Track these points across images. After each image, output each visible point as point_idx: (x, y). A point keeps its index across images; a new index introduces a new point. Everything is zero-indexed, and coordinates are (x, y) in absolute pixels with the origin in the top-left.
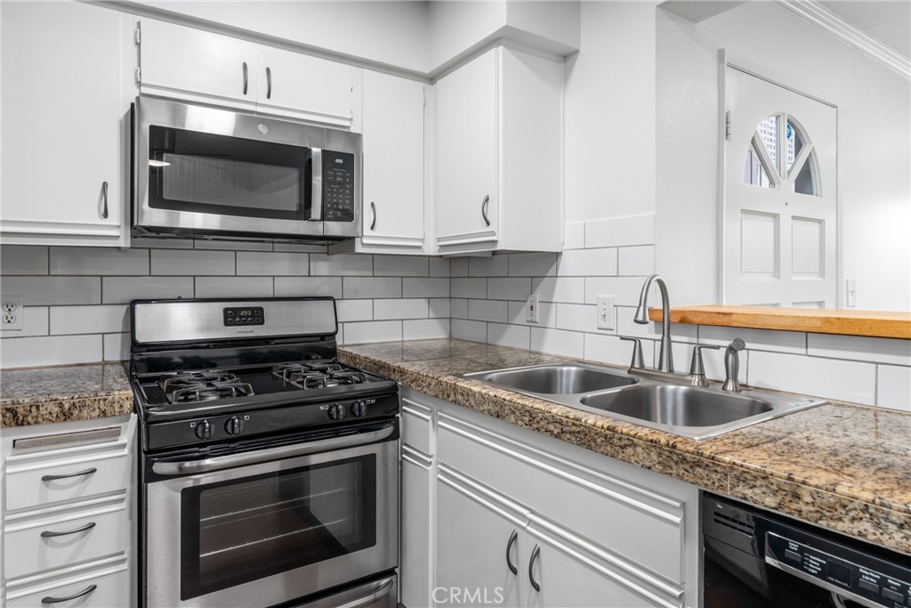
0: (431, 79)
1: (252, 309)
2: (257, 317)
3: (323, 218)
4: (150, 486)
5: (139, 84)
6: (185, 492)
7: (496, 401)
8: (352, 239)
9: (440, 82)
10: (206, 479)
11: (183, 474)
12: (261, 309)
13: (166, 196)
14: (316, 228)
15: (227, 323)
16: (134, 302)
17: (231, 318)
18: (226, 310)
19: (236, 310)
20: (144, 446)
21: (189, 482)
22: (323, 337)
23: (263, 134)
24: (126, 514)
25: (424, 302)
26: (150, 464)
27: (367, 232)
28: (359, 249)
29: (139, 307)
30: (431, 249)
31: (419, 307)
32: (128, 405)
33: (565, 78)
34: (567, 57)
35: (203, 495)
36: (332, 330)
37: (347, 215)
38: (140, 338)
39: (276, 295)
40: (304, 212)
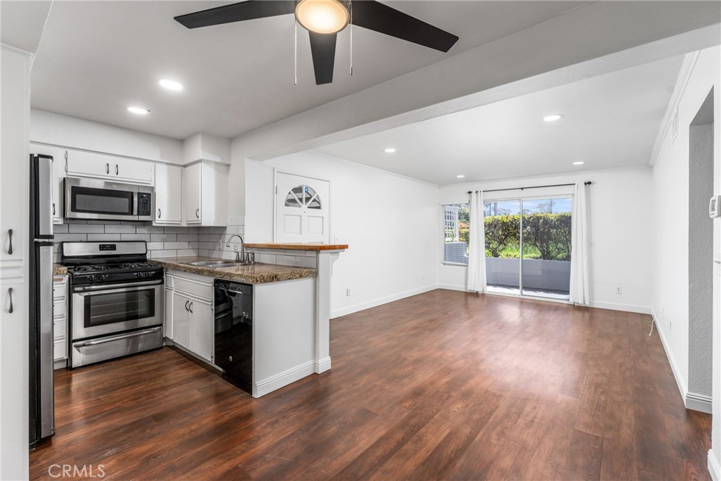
0: (185, 166)
1: (111, 245)
2: (113, 248)
3: (138, 214)
4: (74, 294)
5: (67, 172)
6: (85, 297)
7: (185, 267)
8: (151, 221)
9: (187, 168)
10: (92, 293)
11: (85, 291)
12: (115, 245)
13: (77, 208)
14: (135, 218)
15: (100, 250)
16: (63, 242)
17: (102, 248)
18: (100, 245)
19: (104, 246)
20: (71, 283)
21: (86, 294)
22: (141, 255)
23: (115, 188)
24: (64, 304)
25: (187, 243)
26: (73, 288)
27: (157, 218)
28: (154, 224)
29: (64, 244)
30: (184, 224)
31: (185, 245)
32: (65, 272)
33: (228, 172)
34: (228, 165)
35: (92, 298)
36: (145, 252)
37: (148, 214)
38: (65, 254)
39: (122, 240)
40: (131, 213)
